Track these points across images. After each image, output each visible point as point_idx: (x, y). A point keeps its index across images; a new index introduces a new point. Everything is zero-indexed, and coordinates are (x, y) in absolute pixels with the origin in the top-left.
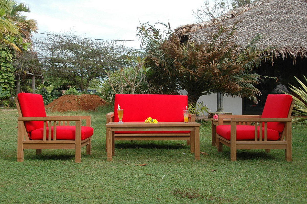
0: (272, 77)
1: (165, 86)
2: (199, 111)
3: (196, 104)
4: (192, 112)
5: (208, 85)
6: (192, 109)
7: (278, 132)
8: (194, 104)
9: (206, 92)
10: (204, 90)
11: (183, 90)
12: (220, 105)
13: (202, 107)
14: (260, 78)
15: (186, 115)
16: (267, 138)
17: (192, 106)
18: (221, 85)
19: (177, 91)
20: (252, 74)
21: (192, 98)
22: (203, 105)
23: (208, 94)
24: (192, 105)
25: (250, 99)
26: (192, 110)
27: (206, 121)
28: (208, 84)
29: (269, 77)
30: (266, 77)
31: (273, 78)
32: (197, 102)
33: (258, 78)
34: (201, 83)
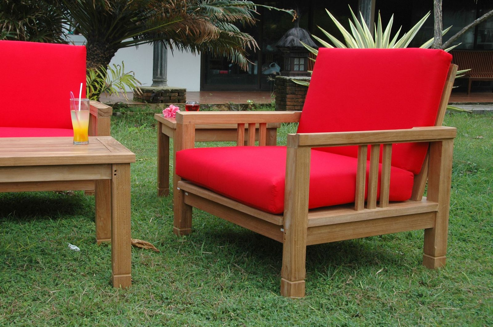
0: (283, 10)
1: (31, 21)
2: (115, 85)
3: (106, 69)
4: (98, 89)
5: (137, 23)
6: (98, 80)
7: (412, 173)
8: (103, 68)
9: (131, 39)
10: (127, 34)
11: (77, 36)
12: (159, 71)
13: (121, 75)
14: (255, 11)
15: (79, 117)
16: (390, 197)
17: (97, 74)
18: (170, 23)
19: (62, 37)
20: (239, 1)
21: (96, 55)
22: (125, 73)
23: (136, 45)
24: (96, 70)
25: (231, 59)
26: (98, 83)
27: (129, 106)
28: (137, 21)
29: (279, 10)
30: (272, 7)
31: (287, 11)
32: (110, 65)
33: (251, 12)
34: (121, 16)
